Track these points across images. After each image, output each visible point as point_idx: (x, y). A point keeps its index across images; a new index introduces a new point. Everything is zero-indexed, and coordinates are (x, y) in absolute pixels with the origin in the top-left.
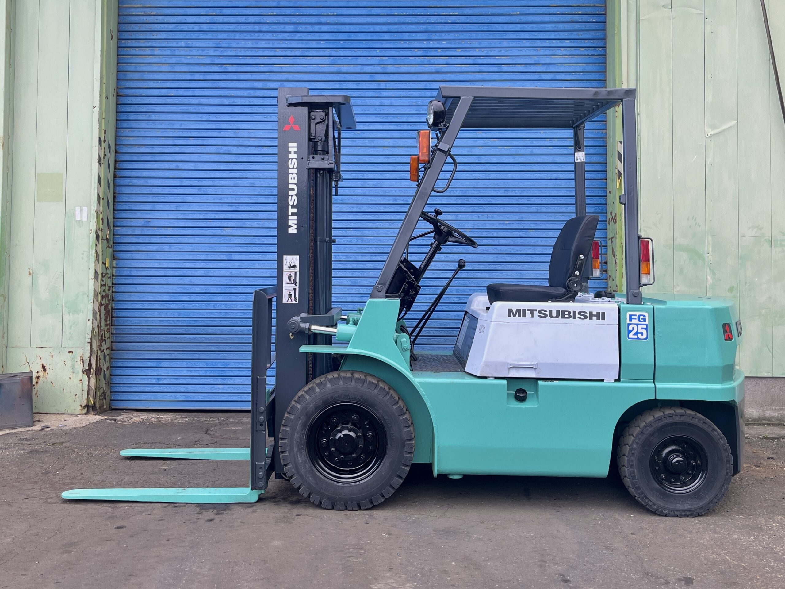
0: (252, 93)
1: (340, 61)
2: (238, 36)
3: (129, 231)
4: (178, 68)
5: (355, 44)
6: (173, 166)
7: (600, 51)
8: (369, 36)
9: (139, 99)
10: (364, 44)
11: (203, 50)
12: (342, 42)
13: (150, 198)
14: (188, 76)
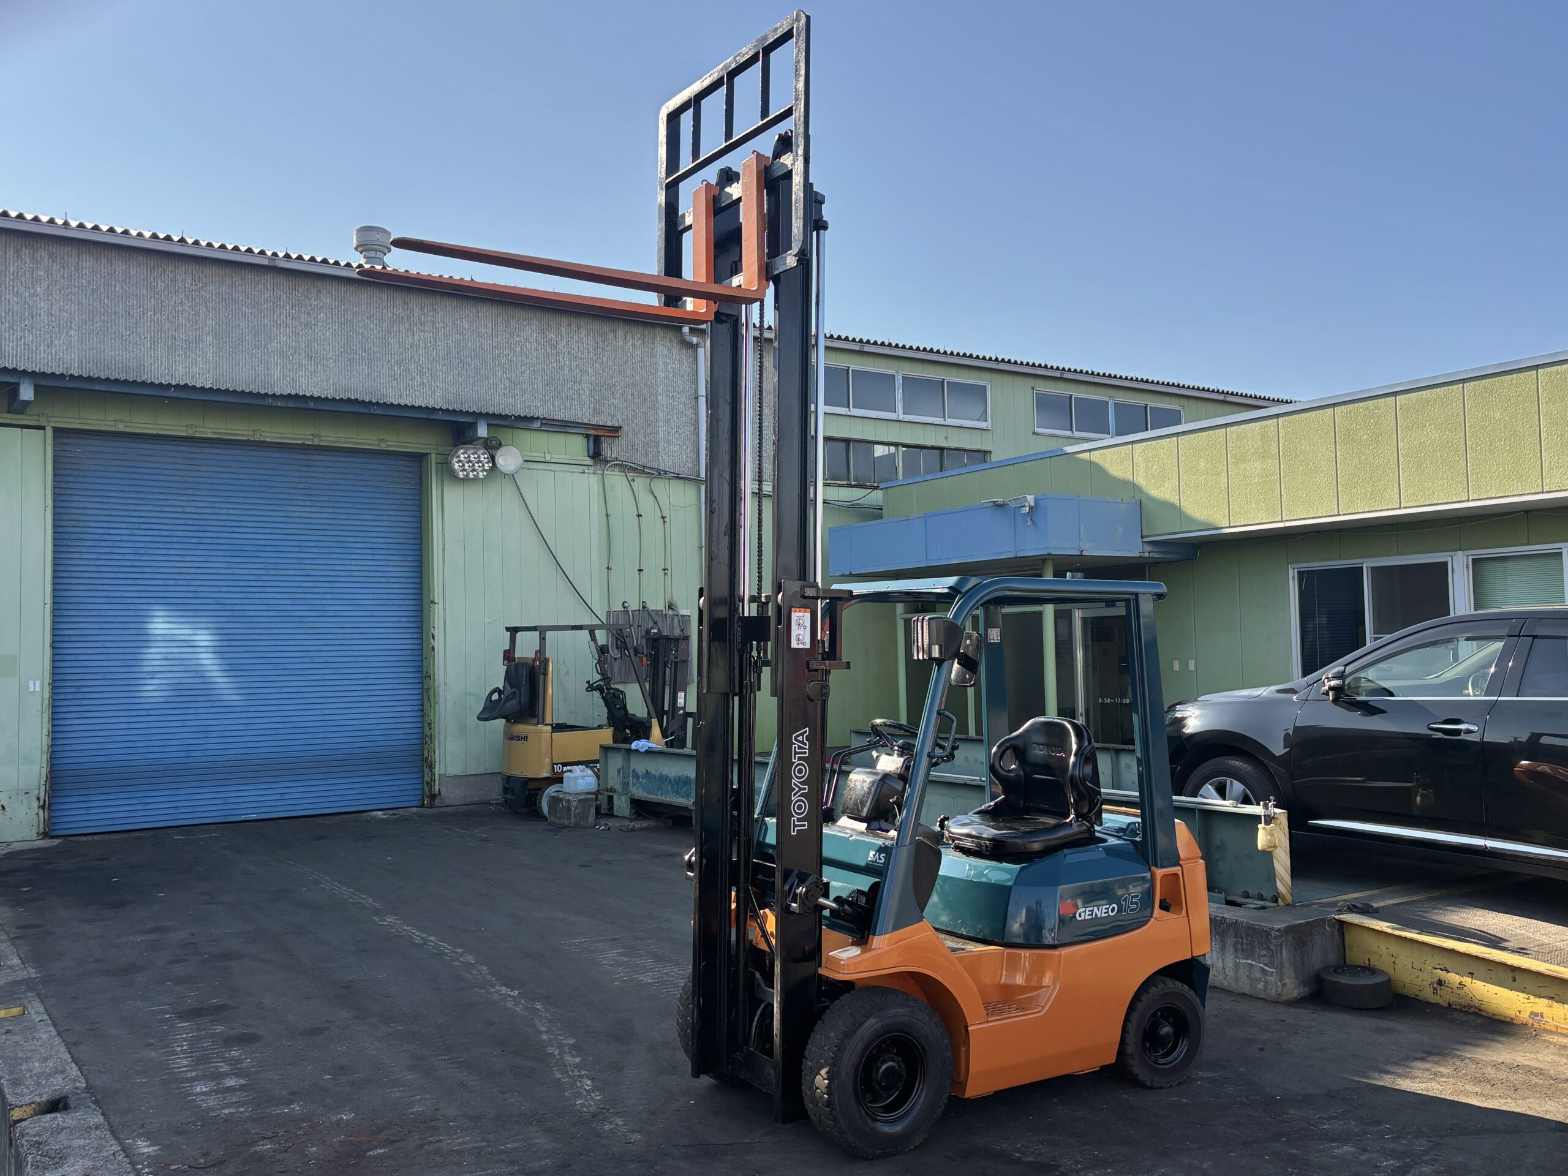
0: (166, 588)
1: (234, 566)
2: (153, 545)
14: (112, 575)
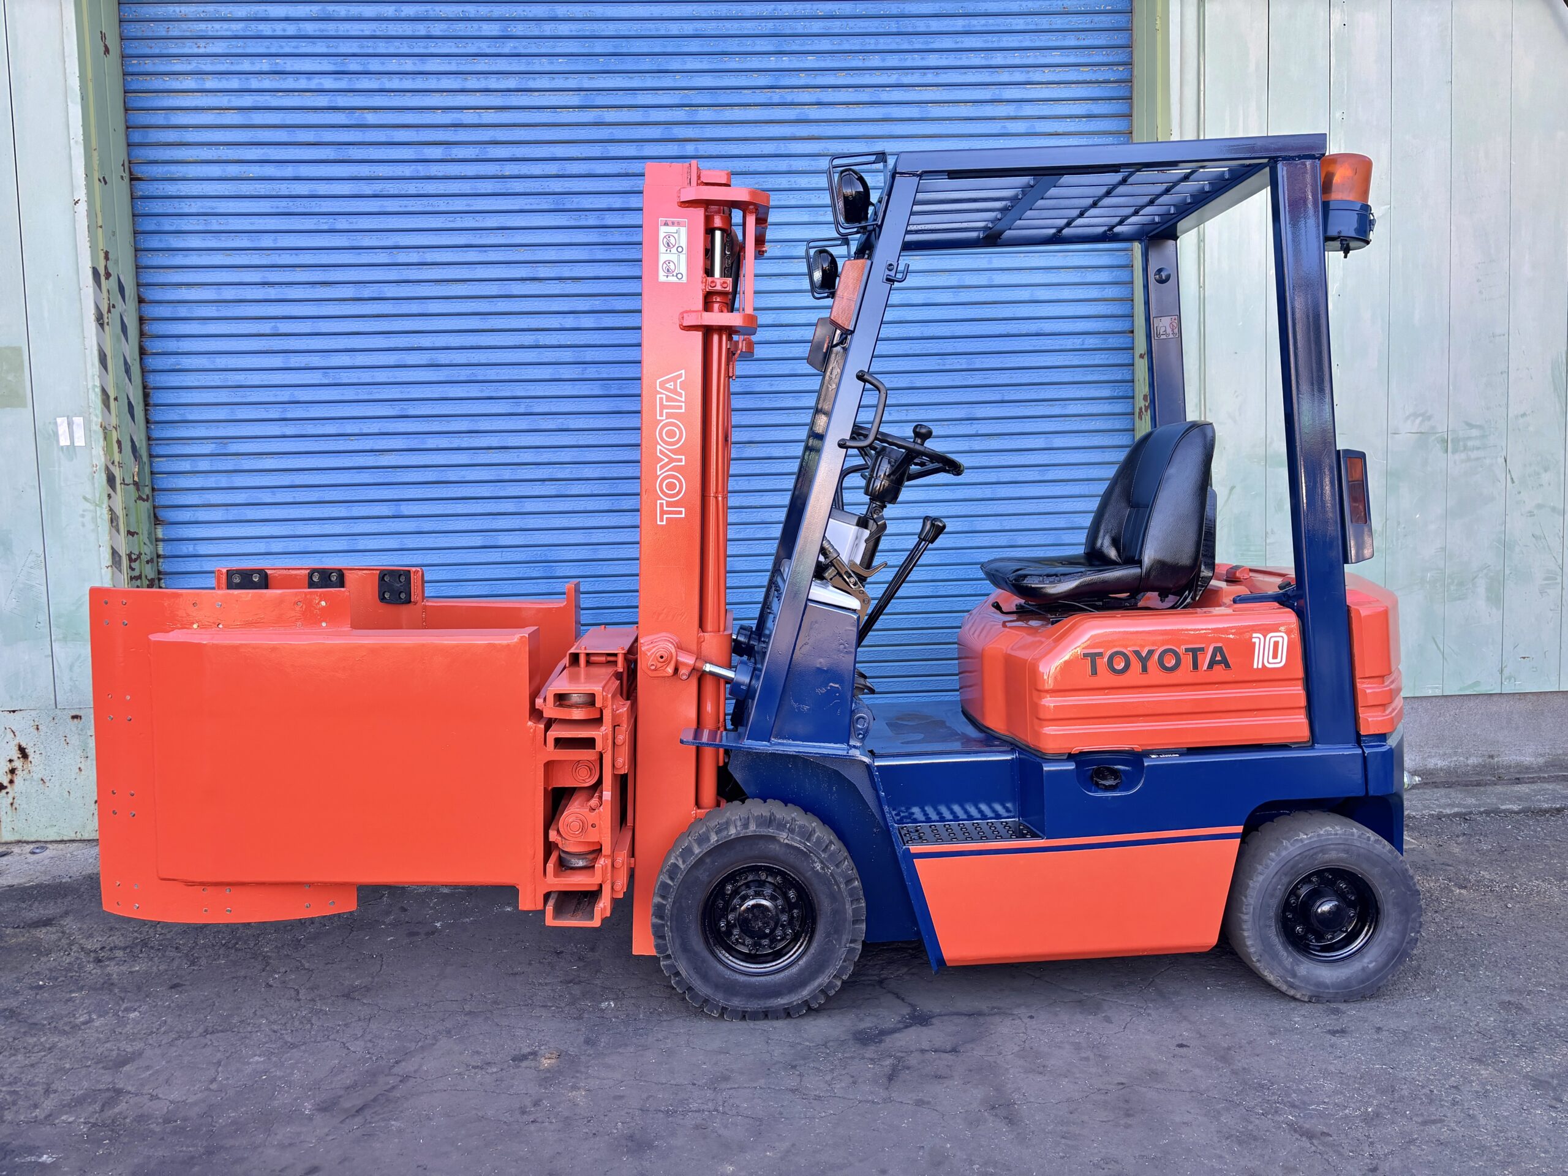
0: (422, 170)
1: (600, 100)
2: (382, 47)
3: (186, 465)
4: (258, 118)
5: (629, 64)
6: (266, 327)
7: (1119, 72)
8: (657, 46)
9: (181, 187)
10: (647, 64)
11: (309, 79)
12: (601, 59)
13: (223, 396)
14: (282, 136)
